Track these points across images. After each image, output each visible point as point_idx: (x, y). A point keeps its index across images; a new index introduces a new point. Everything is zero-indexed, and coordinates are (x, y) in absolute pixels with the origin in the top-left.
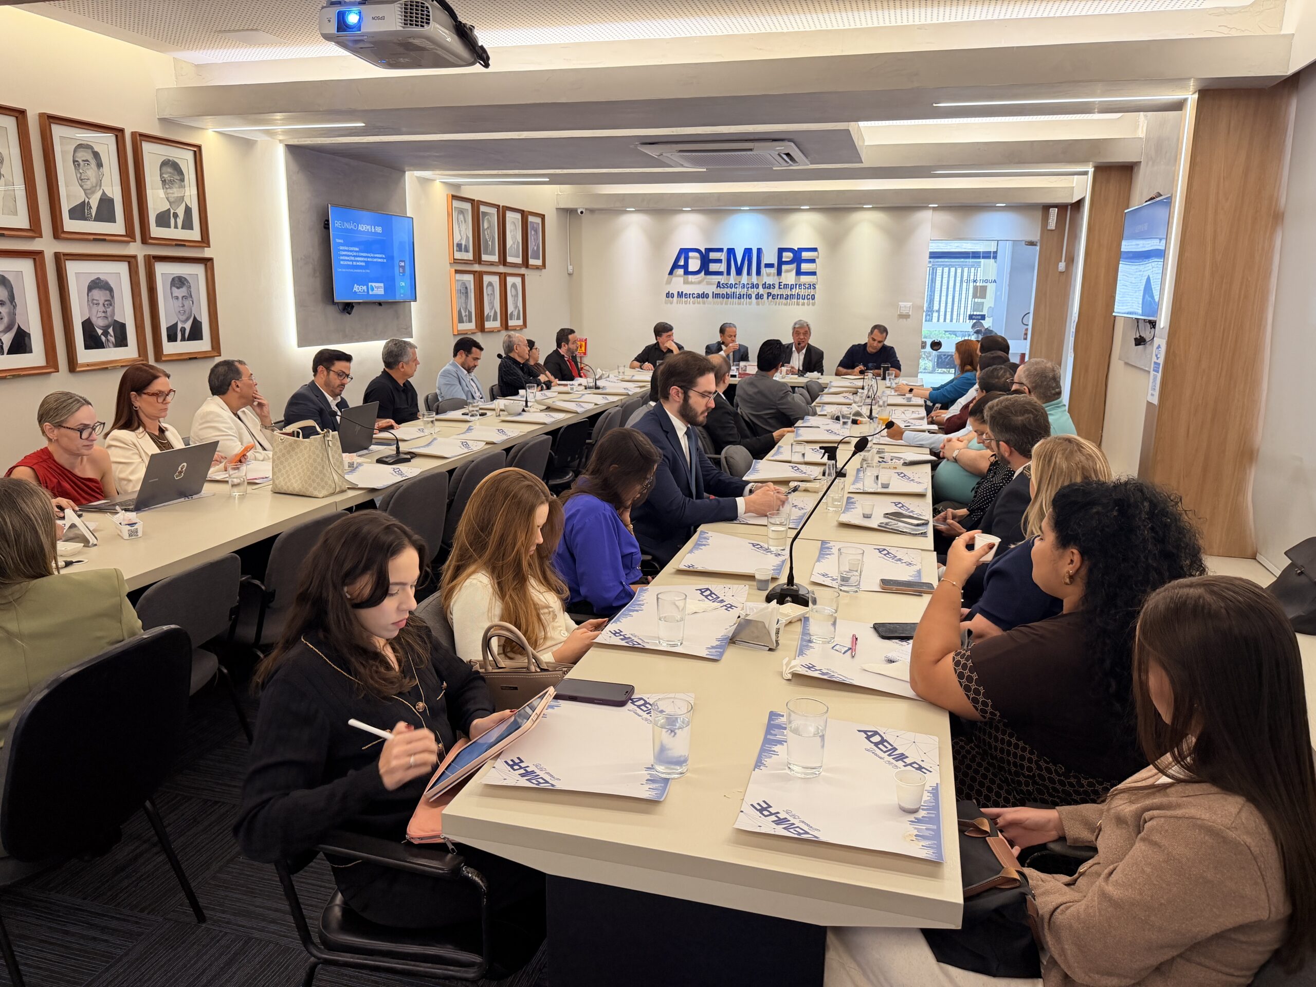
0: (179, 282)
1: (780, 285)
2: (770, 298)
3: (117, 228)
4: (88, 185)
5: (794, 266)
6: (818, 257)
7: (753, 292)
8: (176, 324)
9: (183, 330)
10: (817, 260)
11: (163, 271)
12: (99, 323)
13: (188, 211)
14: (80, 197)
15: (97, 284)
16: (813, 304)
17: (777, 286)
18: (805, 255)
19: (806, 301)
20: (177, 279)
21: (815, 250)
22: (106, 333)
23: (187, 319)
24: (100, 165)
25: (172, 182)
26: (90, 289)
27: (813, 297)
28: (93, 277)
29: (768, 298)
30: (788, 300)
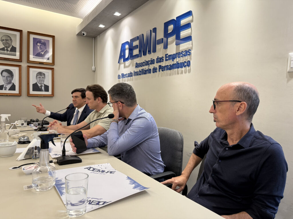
1: (166, 57)
2: (161, 70)
5: (174, 37)
6: (192, 21)
7: (151, 67)
10: (192, 24)
16: (189, 71)
17: (164, 59)
18: (183, 22)
19: (184, 69)
21: (189, 14)
27: (188, 64)
29: (159, 71)
30: (172, 71)
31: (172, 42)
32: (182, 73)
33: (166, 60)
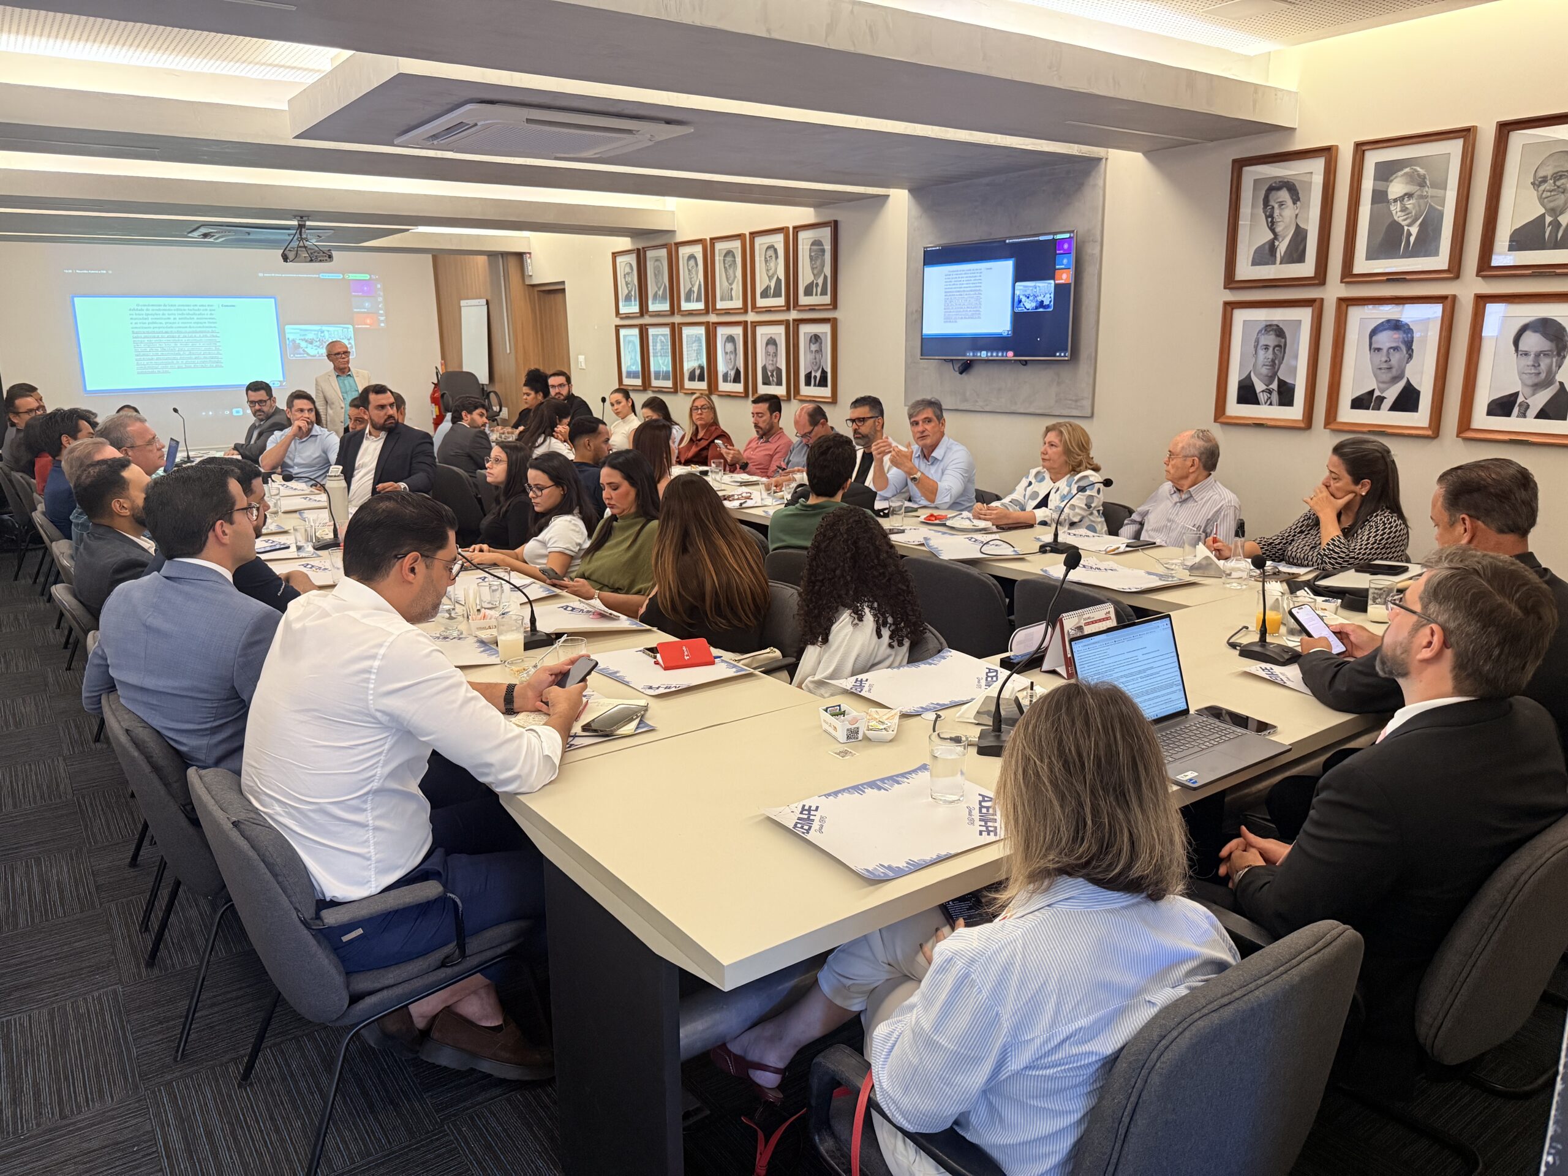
0: (816, 338)
3: (781, 301)
4: (771, 272)
8: (811, 373)
9: (815, 377)
11: (805, 330)
12: (770, 368)
13: (825, 277)
14: (766, 282)
15: (771, 342)
20: (813, 337)
22: (772, 375)
23: (818, 369)
24: (777, 257)
25: (817, 258)
26: (767, 344)
28: (769, 337)
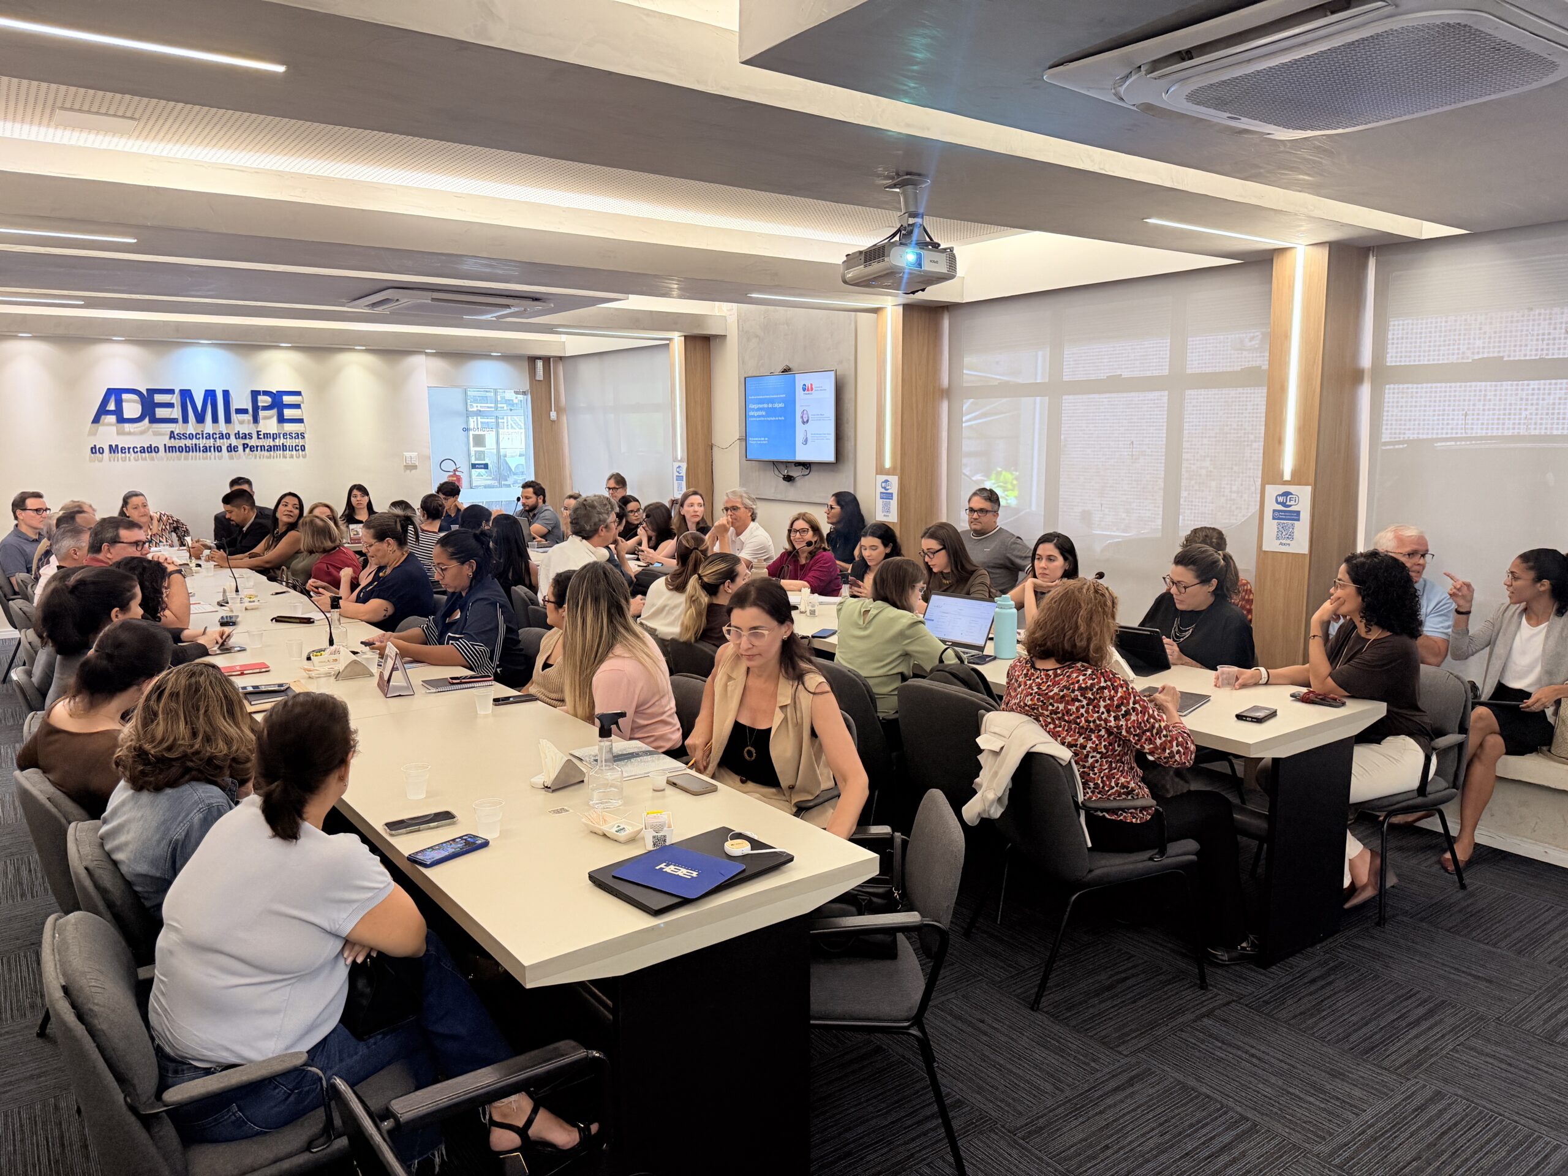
1: (258, 435)
5: (274, 412)
7: (224, 443)
10: (302, 405)
16: (304, 457)
17: (255, 436)
18: (287, 399)
19: (294, 453)
21: (298, 393)
27: (303, 448)
29: (244, 451)
30: (272, 453)
31: (266, 418)
32: (292, 457)
33: (258, 438)
